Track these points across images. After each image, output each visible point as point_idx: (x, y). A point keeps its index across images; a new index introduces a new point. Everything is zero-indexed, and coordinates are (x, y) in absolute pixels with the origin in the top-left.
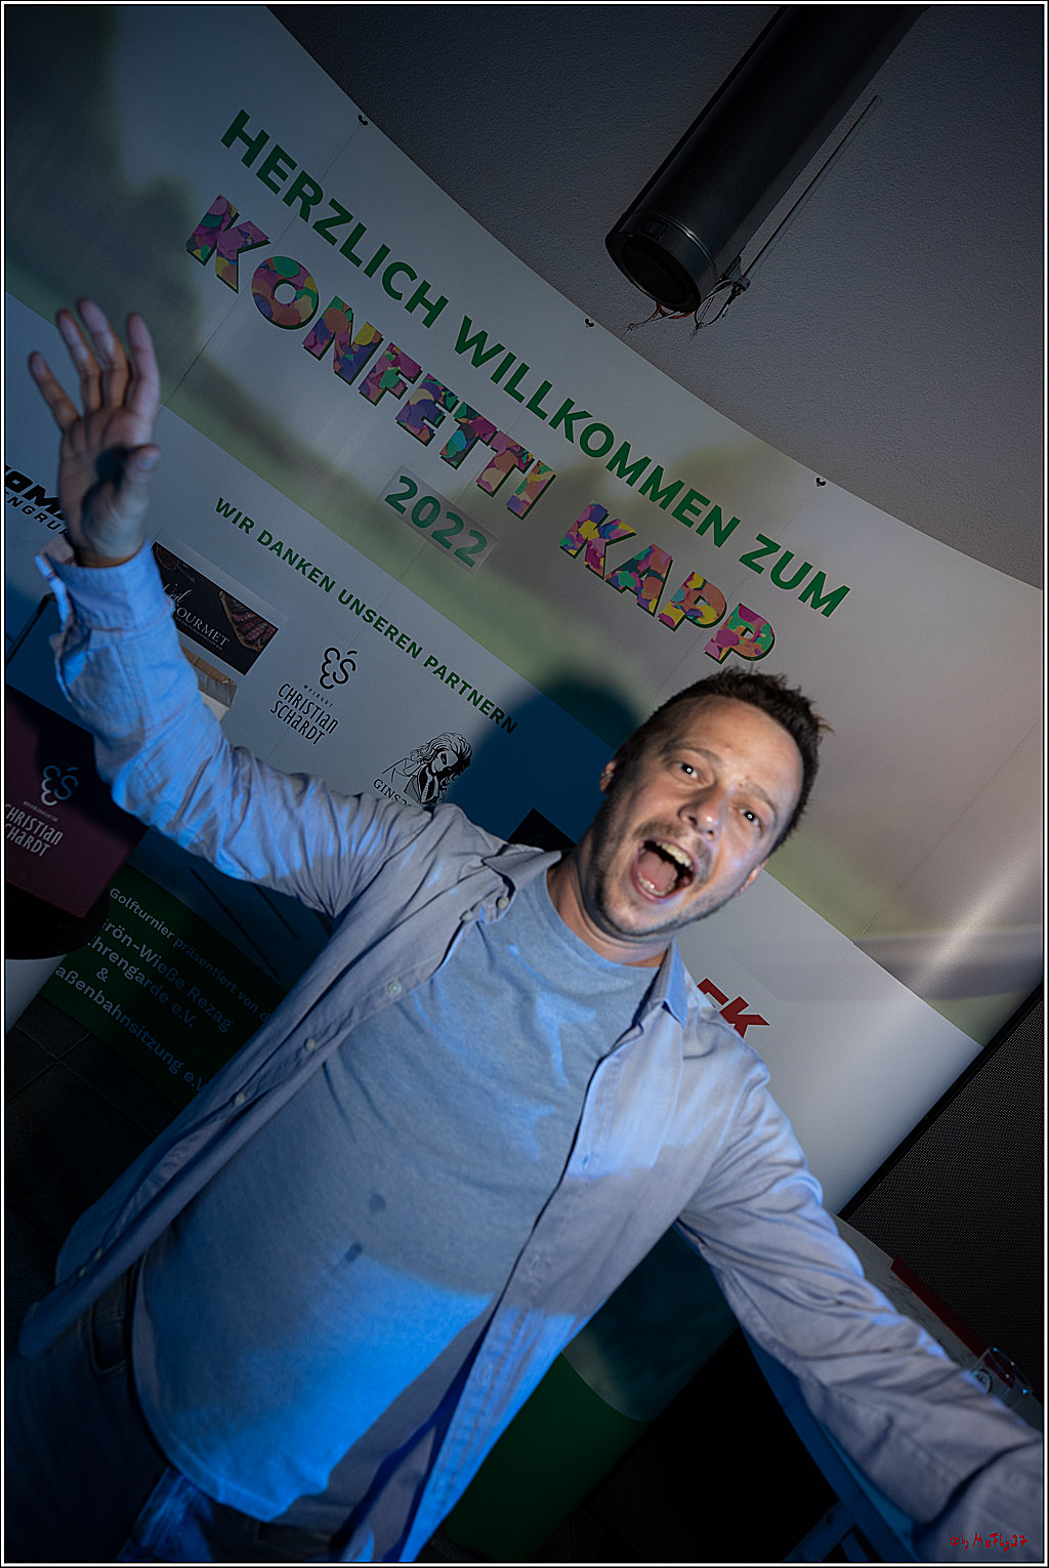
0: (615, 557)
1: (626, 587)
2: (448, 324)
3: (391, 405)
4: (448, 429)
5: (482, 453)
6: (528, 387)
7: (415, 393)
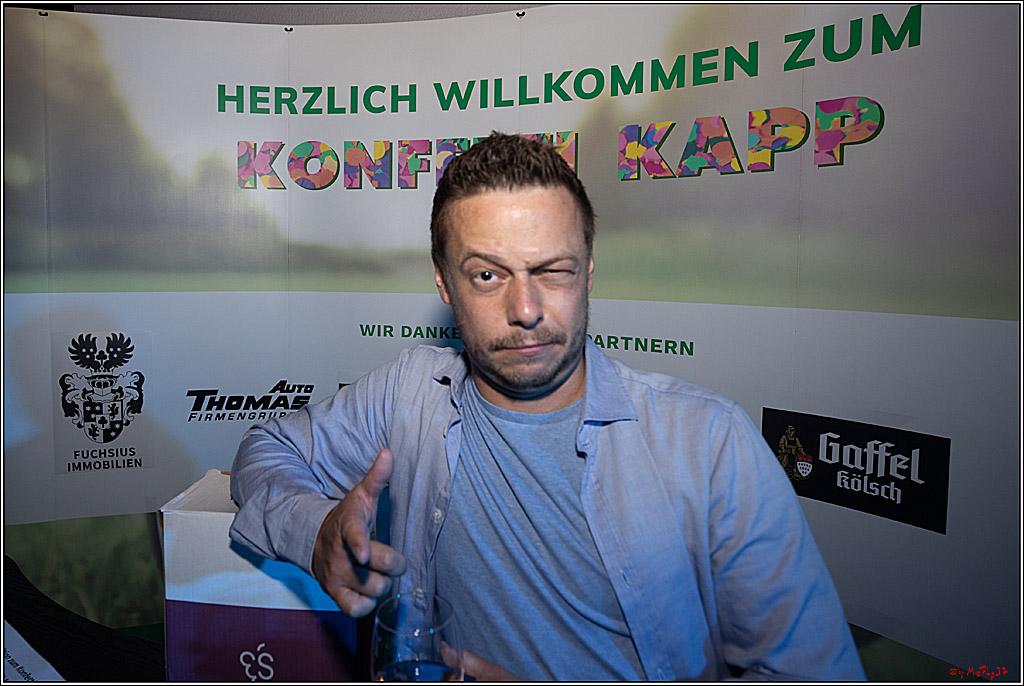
0: (672, 154)
1: (701, 169)
2: (427, 98)
6: (510, 92)
7: (437, 159)
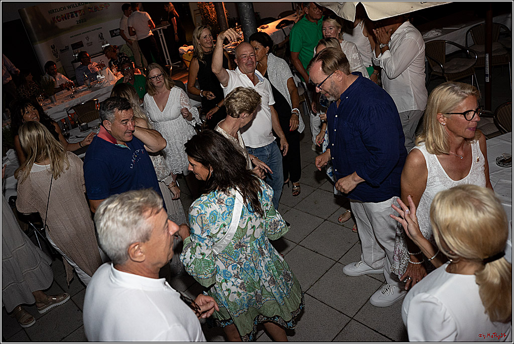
0: (93, 9)
2: (66, 7)
3: (70, 17)
4: (74, 14)
5: (78, 13)
6: (75, 6)
7: (70, 15)
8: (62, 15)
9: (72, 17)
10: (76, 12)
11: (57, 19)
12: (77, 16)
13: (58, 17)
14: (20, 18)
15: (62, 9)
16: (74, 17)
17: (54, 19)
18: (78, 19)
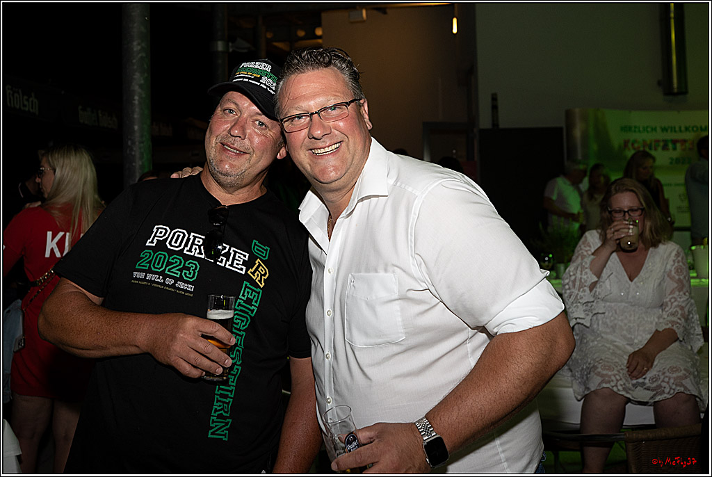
2: (658, 129)
4: (670, 146)
5: (678, 145)
6: (677, 129)
7: (662, 144)
8: (644, 141)
9: (665, 148)
10: (674, 142)
11: (633, 144)
12: (675, 149)
13: (636, 141)
14: (564, 126)
15: (649, 129)
16: (668, 149)
17: (626, 143)
18: (675, 154)
